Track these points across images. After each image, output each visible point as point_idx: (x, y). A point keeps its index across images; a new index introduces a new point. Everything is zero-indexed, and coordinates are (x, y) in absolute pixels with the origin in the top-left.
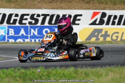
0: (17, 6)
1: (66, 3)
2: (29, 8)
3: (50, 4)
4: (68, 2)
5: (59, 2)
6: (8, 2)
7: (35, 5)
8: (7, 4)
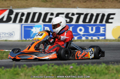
0: (53, 6)
1: (100, 2)
2: (64, 7)
3: (85, 4)
4: (102, 1)
5: (93, 2)
6: (44, 2)
7: (70, 4)
8: (43, 3)
